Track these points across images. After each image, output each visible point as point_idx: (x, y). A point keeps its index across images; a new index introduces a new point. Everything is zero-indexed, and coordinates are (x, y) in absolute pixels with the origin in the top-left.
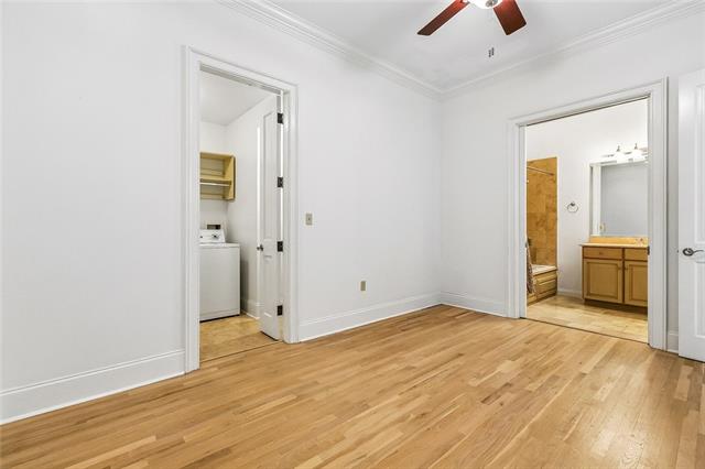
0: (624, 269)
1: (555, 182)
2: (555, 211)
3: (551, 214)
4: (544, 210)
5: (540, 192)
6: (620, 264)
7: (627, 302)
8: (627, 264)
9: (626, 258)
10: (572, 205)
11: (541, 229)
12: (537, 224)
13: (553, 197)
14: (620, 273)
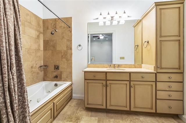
0: (106, 86)
1: (71, 32)
2: (71, 49)
3: (69, 51)
4: (65, 49)
5: (63, 37)
6: (104, 82)
7: (109, 107)
8: (108, 82)
9: (108, 79)
10: (80, 46)
11: (64, 60)
12: (62, 56)
13: (70, 40)
14: (105, 88)
